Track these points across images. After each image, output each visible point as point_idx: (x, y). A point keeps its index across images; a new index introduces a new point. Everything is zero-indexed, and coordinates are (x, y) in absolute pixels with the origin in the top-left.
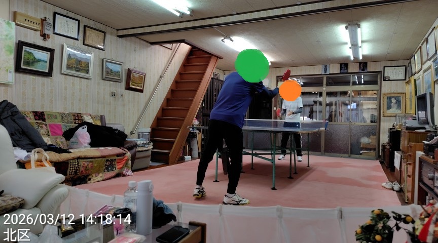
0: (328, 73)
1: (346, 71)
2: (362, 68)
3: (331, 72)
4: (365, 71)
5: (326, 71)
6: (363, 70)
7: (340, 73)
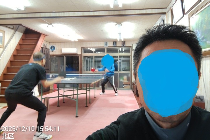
0: (107, 46)
1: (115, 46)
2: (123, 44)
3: (109, 46)
4: (125, 46)
5: (106, 45)
6: (124, 45)
7: (113, 47)
